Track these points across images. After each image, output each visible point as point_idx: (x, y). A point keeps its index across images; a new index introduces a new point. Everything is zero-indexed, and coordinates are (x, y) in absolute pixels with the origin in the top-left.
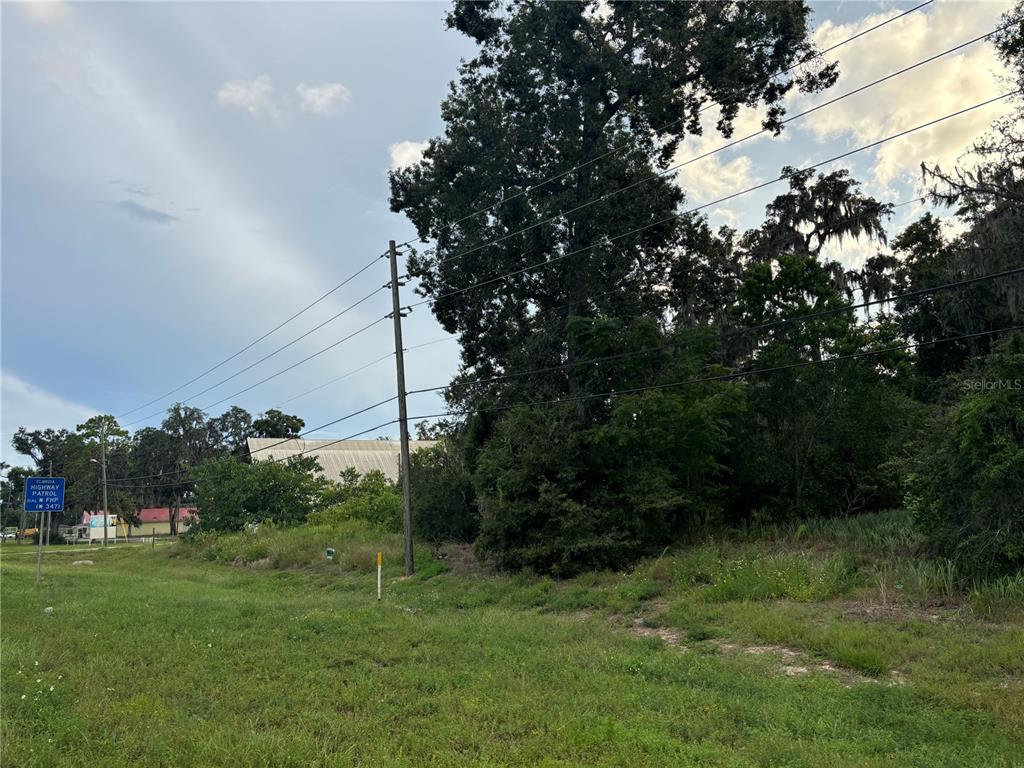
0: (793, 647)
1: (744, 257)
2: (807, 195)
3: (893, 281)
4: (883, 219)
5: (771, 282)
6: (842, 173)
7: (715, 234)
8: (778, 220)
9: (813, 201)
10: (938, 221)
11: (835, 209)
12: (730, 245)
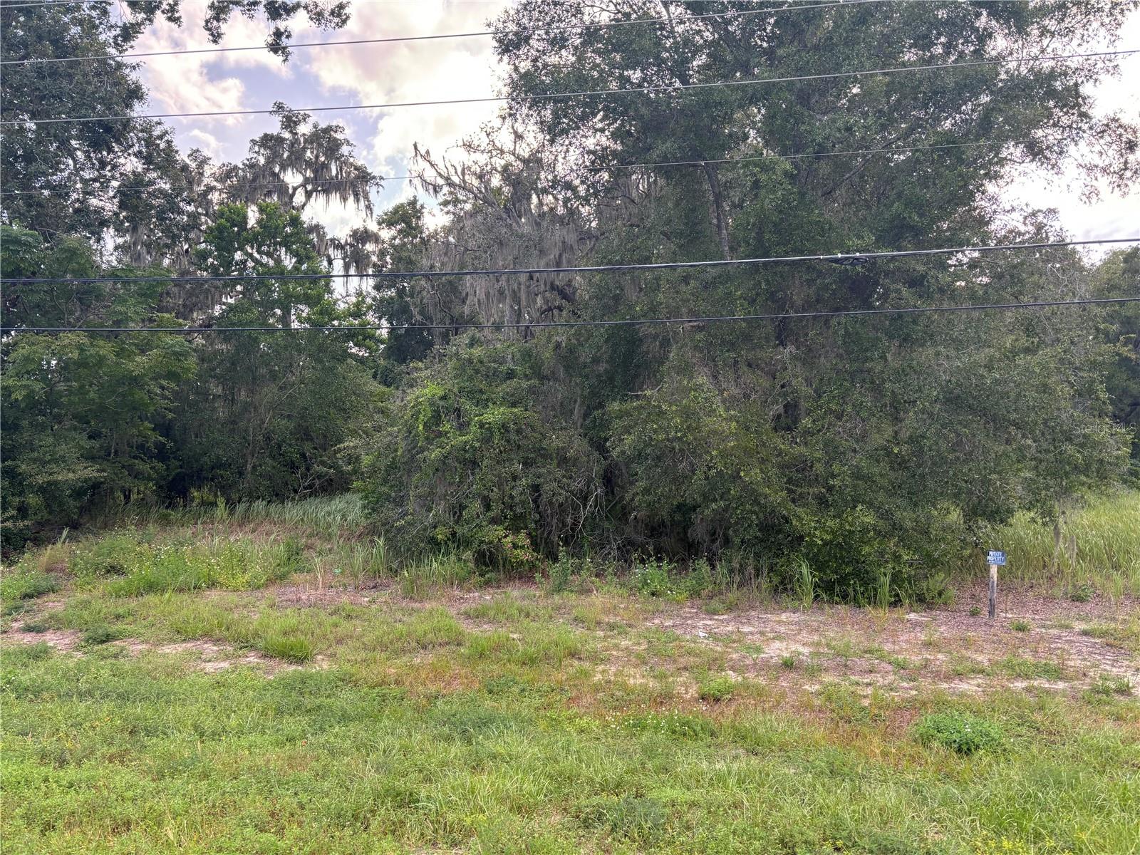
0: (217, 641)
1: (217, 194)
2: (297, 141)
3: (374, 259)
4: (372, 190)
5: (246, 229)
6: (337, 129)
7: (183, 156)
8: (262, 161)
9: (304, 149)
10: (422, 207)
11: (325, 166)
12: (201, 174)
